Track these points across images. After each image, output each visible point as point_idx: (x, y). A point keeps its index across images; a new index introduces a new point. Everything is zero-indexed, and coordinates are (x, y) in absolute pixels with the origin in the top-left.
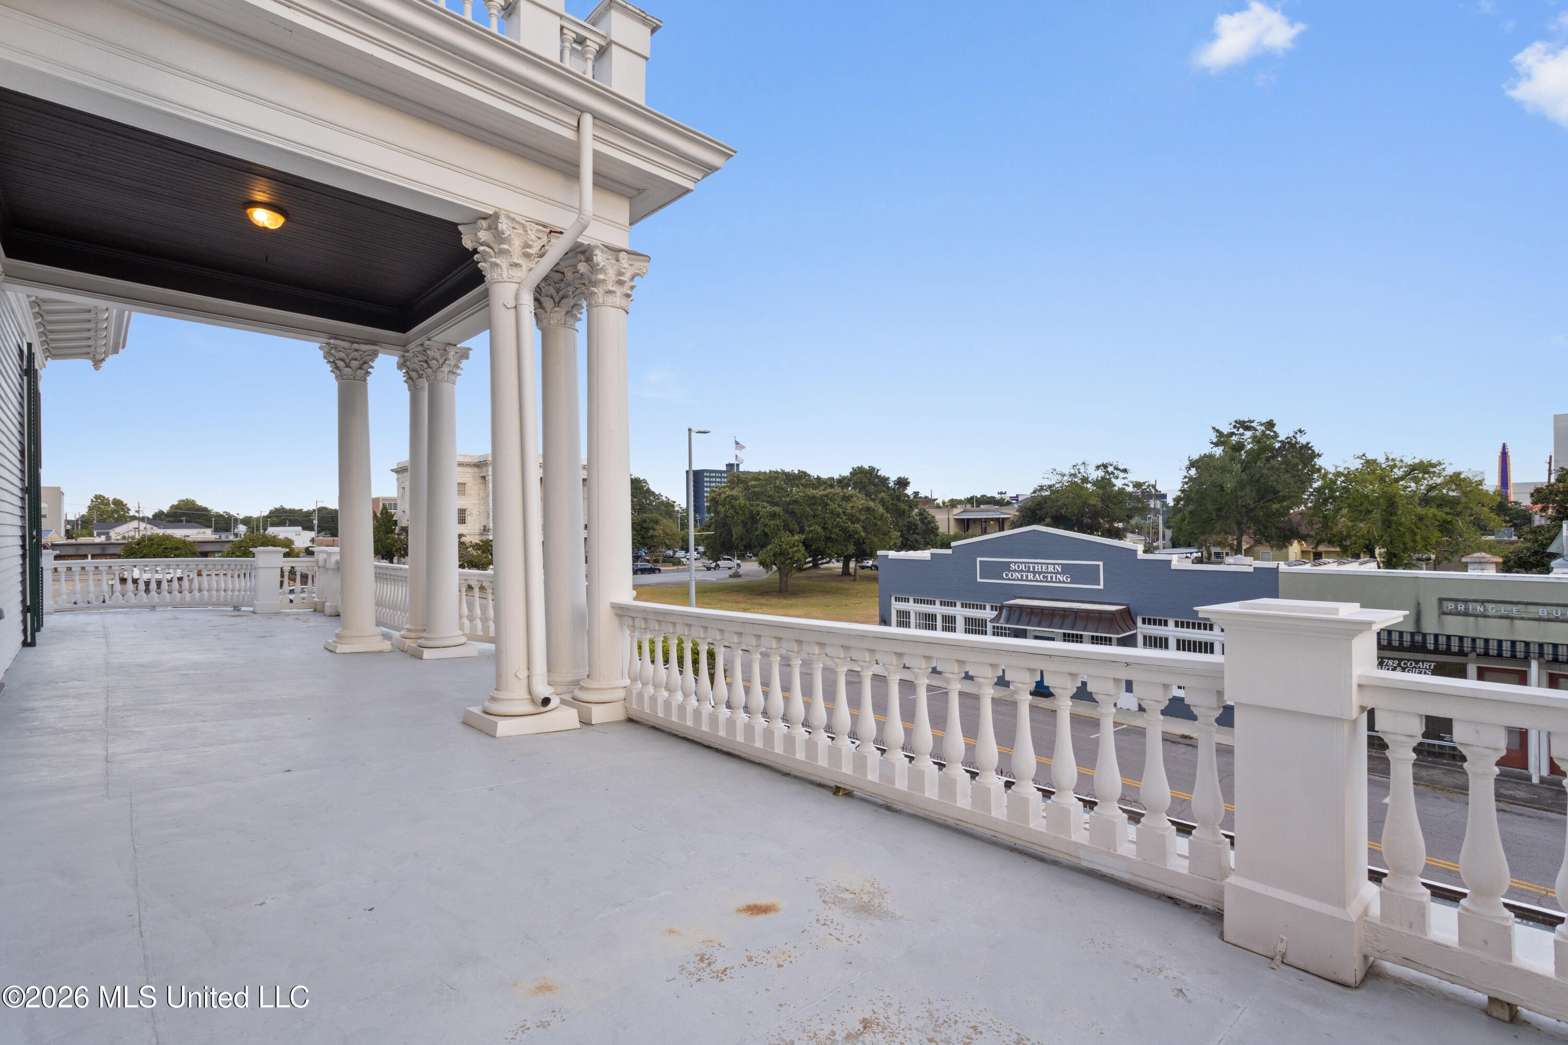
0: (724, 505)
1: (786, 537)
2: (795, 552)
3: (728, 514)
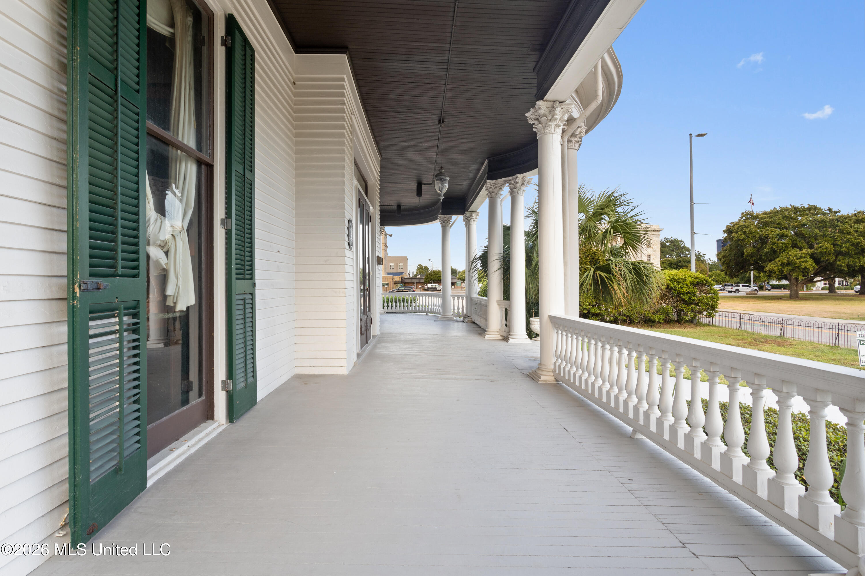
0: (737, 232)
1: (793, 253)
2: (803, 262)
3: (740, 238)
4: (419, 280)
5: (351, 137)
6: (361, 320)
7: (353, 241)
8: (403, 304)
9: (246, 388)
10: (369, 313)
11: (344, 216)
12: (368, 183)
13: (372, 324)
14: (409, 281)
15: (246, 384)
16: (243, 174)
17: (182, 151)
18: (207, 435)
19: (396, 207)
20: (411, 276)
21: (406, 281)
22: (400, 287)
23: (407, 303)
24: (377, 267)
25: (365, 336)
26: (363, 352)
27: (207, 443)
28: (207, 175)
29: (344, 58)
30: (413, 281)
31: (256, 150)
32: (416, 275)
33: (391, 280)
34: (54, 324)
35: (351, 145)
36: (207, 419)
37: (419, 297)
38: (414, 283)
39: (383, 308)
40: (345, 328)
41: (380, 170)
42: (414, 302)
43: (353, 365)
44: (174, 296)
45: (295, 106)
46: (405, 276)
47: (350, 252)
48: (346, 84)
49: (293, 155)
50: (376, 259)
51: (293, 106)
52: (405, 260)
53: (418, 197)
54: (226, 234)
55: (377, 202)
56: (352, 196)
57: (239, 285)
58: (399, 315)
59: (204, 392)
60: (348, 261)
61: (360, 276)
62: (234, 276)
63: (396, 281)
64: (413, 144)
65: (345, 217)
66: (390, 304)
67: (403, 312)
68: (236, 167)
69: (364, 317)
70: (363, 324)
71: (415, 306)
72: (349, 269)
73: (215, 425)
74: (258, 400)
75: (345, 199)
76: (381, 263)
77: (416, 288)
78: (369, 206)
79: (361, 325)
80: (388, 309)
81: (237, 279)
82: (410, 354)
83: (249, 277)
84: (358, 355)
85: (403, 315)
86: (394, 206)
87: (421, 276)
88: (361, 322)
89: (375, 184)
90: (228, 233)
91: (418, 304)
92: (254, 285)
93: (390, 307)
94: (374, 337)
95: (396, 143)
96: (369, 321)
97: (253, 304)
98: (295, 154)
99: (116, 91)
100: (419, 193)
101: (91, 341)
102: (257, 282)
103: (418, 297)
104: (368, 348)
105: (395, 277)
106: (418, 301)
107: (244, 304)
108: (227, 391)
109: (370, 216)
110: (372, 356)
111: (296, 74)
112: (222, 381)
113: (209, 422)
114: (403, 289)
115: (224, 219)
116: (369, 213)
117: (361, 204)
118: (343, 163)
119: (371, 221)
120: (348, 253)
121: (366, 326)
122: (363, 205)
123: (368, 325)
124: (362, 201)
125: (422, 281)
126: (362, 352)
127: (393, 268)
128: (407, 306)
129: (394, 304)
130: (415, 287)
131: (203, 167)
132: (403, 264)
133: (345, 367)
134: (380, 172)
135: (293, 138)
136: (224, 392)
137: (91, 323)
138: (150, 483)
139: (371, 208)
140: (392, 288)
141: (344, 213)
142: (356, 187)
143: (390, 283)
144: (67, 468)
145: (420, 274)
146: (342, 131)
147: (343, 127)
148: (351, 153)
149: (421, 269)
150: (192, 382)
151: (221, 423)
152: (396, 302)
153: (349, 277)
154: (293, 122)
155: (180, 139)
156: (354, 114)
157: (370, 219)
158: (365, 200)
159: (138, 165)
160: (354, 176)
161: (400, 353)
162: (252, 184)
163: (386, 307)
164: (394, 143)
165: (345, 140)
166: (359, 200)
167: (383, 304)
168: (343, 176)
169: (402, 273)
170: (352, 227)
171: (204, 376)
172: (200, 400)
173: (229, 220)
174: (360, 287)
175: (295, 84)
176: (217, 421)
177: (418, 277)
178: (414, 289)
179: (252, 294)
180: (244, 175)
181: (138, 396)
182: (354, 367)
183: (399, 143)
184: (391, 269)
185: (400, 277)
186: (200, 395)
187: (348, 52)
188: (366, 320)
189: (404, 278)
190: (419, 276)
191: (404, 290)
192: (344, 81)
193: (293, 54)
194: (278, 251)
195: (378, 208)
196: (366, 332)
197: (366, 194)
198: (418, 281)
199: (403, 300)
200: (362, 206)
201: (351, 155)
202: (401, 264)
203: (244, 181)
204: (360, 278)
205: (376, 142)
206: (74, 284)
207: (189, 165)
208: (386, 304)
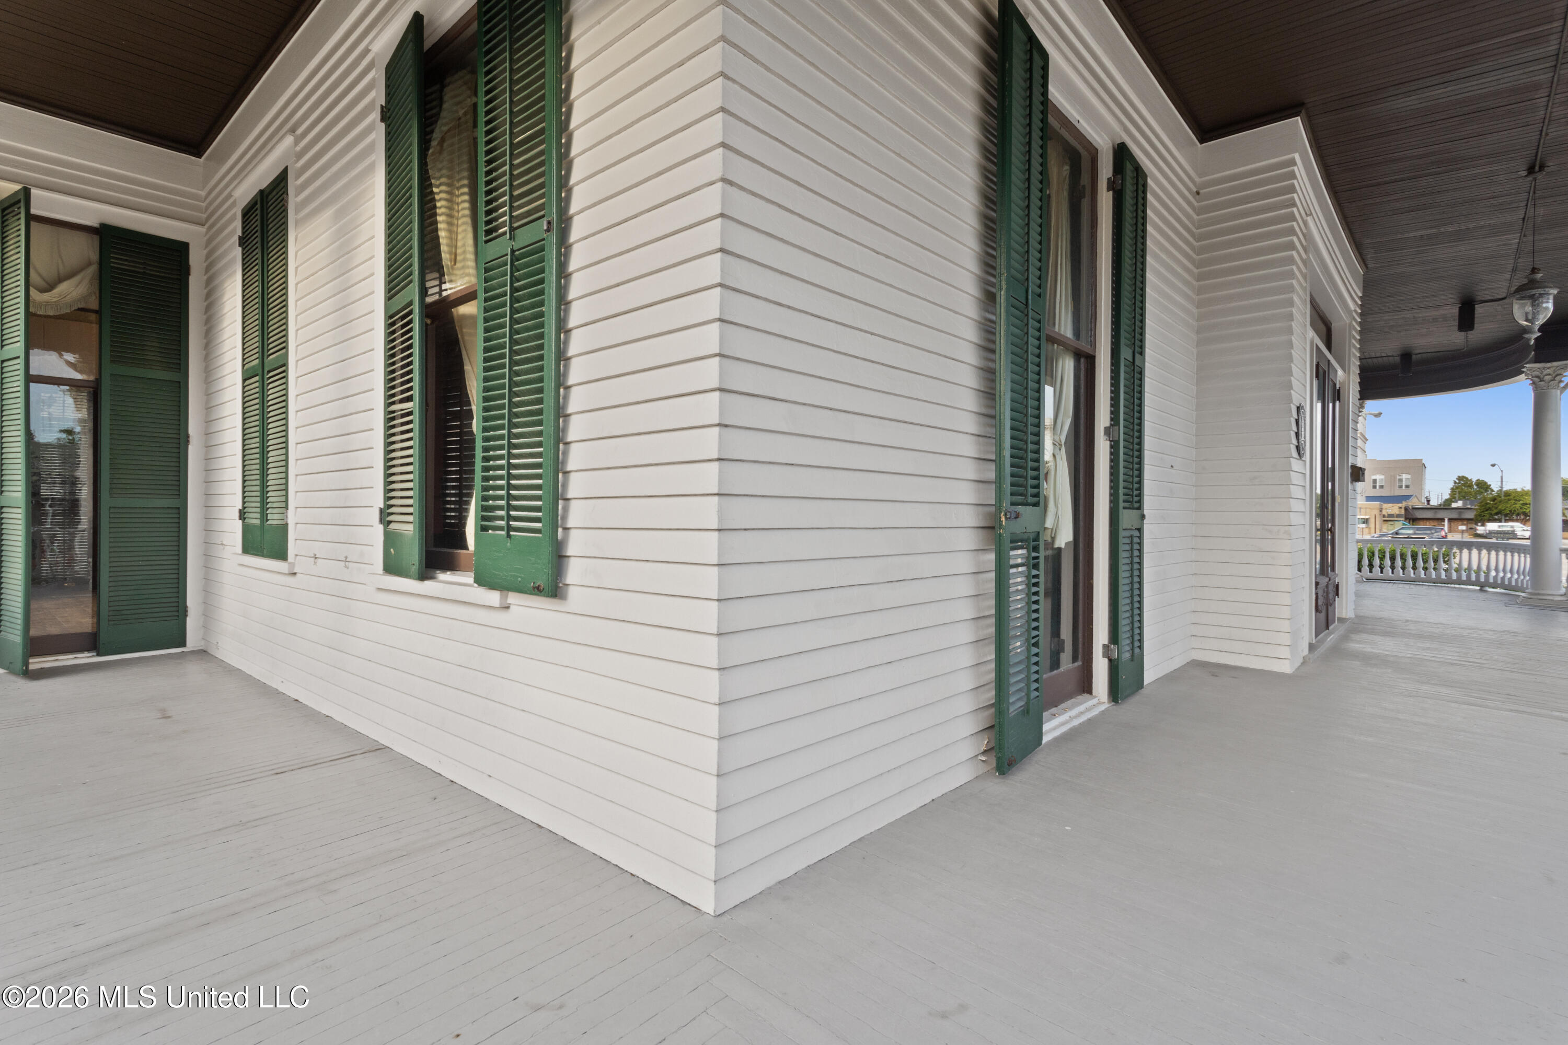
4: (1460, 513)
5: (1304, 256)
6: (1317, 584)
7: (1305, 442)
8: (1414, 564)
9: (1132, 661)
10: (1333, 573)
11: (1290, 400)
12: (1335, 326)
13: (1337, 594)
14: (1429, 515)
15: (1133, 655)
16: (1131, 360)
17: (1058, 345)
18: (1088, 710)
19: (1398, 359)
20: (1434, 503)
21: (1419, 515)
22: (1402, 529)
23: (1425, 561)
24: (1350, 486)
25: (1323, 615)
26: (1321, 642)
27: (1090, 719)
28: (1087, 370)
29: (1297, 124)
30: (1439, 516)
31: (1148, 322)
32: (1448, 502)
33: (1377, 512)
34: (980, 552)
35: (1304, 270)
36: (1084, 692)
37: (1461, 551)
38: (1443, 520)
39: (1359, 570)
40: (1288, 594)
41: (1360, 295)
42: (1445, 562)
43: (1301, 660)
44: (1052, 529)
45: (1198, 231)
46: (1414, 503)
47: (1300, 462)
48: (1299, 170)
49: (1195, 311)
50: (1350, 471)
51: (1194, 230)
52: (1417, 467)
53: (1463, 334)
54: (1111, 447)
55: (1353, 359)
56: (1306, 362)
57: (1127, 518)
58: (1401, 586)
59: (1080, 656)
60: (1295, 478)
61: (1316, 504)
62: (1121, 504)
63: (1390, 516)
64: (1451, 228)
65: (1292, 402)
66: (1377, 562)
67: (1412, 581)
68: (1126, 353)
69: (1324, 581)
70: (1320, 593)
71: (1446, 571)
72: (1296, 492)
73: (1094, 701)
74: (1146, 683)
75: (1292, 372)
76: (1361, 478)
77: (1450, 531)
78: (1336, 371)
79: (1317, 594)
80: (1371, 572)
81: (1124, 508)
82: (1433, 659)
83: (1136, 505)
84: (1312, 647)
85: (1412, 586)
86: (1393, 356)
87: (1464, 504)
88: (1316, 588)
89: (1350, 324)
90: (1114, 447)
91: (1455, 566)
92: (1143, 517)
93: (1377, 569)
94: (1341, 620)
95: (1406, 235)
96: (1331, 588)
97: (1140, 544)
98: (1197, 308)
99: (1027, 305)
100: (1466, 320)
101: (1012, 571)
102: (1146, 512)
103: (1455, 550)
104: (1331, 638)
105: (1385, 506)
106: (1457, 560)
107: (1132, 543)
108: (1110, 660)
109: (1339, 390)
110: (1337, 651)
111: (1200, 177)
112: (1104, 645)
113: (1086, 696)
114: (1411, 532)
115: (1109, 428)
116: (1335, 385)
117: (1321, 371)
118: (1289, 309)
119: (1339, 399)
120: (1296, 465)
121: (1326, 597)
122: (1325, 372)
123: (1331, 596)
124: (1324, 366)
125: (1471, 515)
126: (1317, 642)
127: (1381, 487)
128: (1425, 569)
129: (1388, 562)
130: (1446, 528)
131: (1082, 360)
132: (1409, 476)
133: (1287, 661)
134: (1361, 298)
135: (1195, 283)
136: (1106, 660)
137: (1012, 553)
138: (1046, 739)
139: (1340, 372)
140: (1378, 531)
141: (1290, 395)
142: (1312, 343)
143: (1372, 520)
144: (993, 693)
145: (1463, 497)
146: (1290, 253)
147: (1291, 246)
148: (1304, 284)
149: (1463, 487)
150: (1063, 641)
151: (1102, 700)
152: (1393, 559)
153: (1297, 506)
154: (1194, 256)
155: (1057, 330)
156: (1311, 214)
157: (1337, 395)
158: (1329, 361)
159: (1039, 379)
160: (1308, 323)
161: (1409, 655)
162: (1141, 373)
163: (1366, 568)
164: (1399, 236)
165: (1294, 268)
166: (1317, 366)
167: (1360, 562)
168: (1290, 331)
169: (1407, 497)
170: (1305, 417)
171: (1080, 635)
172: (1076, 664)
173: (1116, 428)
174: (1316, 522)
175: (1198, 193)
176: (1095, 697)
177: (1454, 505)
178: (1443, 533)
179: (1140, 530)
180: (1133, 363)
181: (1037, 639)
182: (1303, 663)
183: (1412, 234)
184: (1375, 487)
185: (1400, 505)
186: (1075, 659)
187: (1303, 111)
188: (1327, 586)
189: (1414, 508)
190: (1460, 504)
191: (1415, 534)
192: (1295, 164)
193: (1196, 145)
194: (1172, 466)
195: (1355, 370)
196: (1325, 607)
197: (1329, 346)
198: (1454, 515)
199: (1412, 556)
200: (1322, 373)
201: (1304, 289)
202: (1404, 476)
203: (1134, 370)
204: (1316, 508)
205: (1355, 242)
206: (1001, 512)
207: (1067, 361)
208: (1366, 562)
